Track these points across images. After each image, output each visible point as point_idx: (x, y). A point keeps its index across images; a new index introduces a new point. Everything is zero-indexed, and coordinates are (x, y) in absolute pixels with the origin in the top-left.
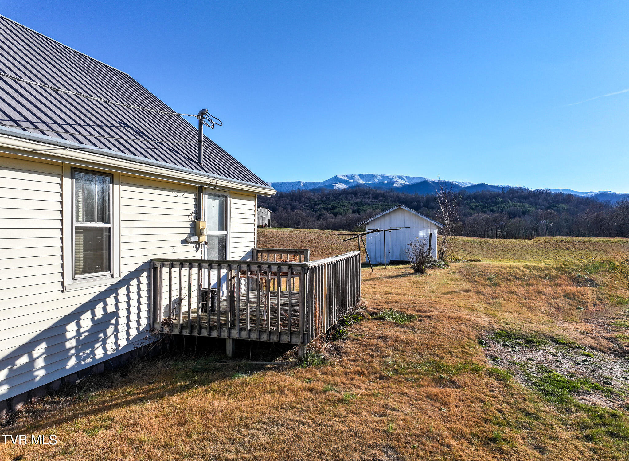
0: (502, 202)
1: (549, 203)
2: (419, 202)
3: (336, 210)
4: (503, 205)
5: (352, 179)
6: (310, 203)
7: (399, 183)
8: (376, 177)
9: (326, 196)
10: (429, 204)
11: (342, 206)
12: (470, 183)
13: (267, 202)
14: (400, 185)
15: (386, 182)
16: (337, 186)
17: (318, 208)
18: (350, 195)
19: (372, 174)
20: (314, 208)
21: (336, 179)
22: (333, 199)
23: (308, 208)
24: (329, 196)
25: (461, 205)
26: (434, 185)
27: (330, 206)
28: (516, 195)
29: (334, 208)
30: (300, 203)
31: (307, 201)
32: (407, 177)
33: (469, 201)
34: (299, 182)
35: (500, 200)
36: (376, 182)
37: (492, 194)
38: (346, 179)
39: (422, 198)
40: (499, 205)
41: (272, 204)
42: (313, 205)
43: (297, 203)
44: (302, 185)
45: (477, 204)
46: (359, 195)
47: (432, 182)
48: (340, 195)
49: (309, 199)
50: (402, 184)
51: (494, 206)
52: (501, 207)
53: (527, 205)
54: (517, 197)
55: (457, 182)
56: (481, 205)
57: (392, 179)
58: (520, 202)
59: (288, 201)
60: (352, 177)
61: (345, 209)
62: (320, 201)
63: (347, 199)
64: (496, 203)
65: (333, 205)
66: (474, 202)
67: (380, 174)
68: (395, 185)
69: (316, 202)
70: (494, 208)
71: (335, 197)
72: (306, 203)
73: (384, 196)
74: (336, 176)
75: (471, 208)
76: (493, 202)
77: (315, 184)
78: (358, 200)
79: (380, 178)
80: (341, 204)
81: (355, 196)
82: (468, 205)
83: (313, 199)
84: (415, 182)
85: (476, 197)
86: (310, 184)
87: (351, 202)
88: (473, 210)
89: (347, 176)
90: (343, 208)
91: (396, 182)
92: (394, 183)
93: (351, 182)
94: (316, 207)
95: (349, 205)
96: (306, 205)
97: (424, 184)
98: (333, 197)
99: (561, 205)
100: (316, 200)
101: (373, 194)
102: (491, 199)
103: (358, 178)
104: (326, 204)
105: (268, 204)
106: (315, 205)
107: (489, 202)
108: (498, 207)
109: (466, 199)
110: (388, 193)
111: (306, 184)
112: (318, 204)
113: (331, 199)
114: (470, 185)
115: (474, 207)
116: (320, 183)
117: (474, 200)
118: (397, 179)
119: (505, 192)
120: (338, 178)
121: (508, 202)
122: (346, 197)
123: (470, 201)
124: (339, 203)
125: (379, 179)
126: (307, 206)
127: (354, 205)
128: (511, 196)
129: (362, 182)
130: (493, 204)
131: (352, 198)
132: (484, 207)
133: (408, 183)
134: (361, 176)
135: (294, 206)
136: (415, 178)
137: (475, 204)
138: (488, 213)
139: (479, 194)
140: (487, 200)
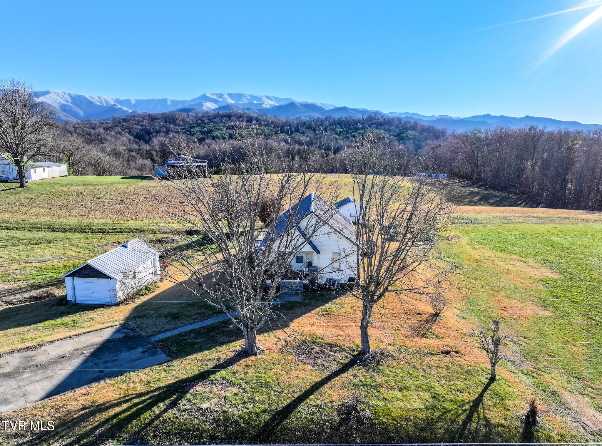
0: (362, 128)
1: (399, 130)
2: (290, 125)
3: (213, 134)
4: (363, 131)
5: (221, 98)
6: (185, 125)
7: (267, 104)
8: (245, 96)
9: (200, 119)
10: (299, 129)
11: (219, 129)
12: (333, 106)
13: (140, 124)
14: (270, 106)
15: (255, 102)
16: (206, 105)
17: (194, 131)
18: (224, 118)
19: (241, 94)
20: (190, 132)
21: (205, 98)
22: (208, 122)
23: (184, 131)
24: (204, 119)
25: (328, 130)
26: (301, 107)
27: (206, 129)
28: (374, 121)
29: (210, 131)
30: (175, 126)
31: (182, 123)
32: (276, 98)
34: (165, 100)
35: (361, 126)
36: (246, 101)
37: (354, 120)
38: (215, 97)
39: (293, 122)
40: (360, 131)
41: (145, 126)
42: (189, 128)
43: (172, 126)
44: (169, 103)
45: (341, 130)
46: (233, 118)
47: (299, 103)
48: (215, 118)
49: (184, 121)
50: (271, 105)
51: (356, 132)
52: (362, 133)
53: (382, 131)
54: (375, 124)
55: (322, 104)
56: (345, 131)
57: (260, 99)
58: (377, 128)
59: (162, 123)
60: (221, 96)
61: (222, 132)
62: (195, 124)
63: (222, 122)
64: (357, 129)
65: (209, 128)
66: (338, 128)
67: (249, 94)
68: (264, 106)
69: (191, 124)
71: (210, 120)
72: (182, 126)
73: (257, 120)
74: (204, 95)
75: (337, 134)
76: (355, 128)
77: (183, 102)
78: (233, 124)
79: (249, 97)
80: (217, 127)
81: (230, 119)
82: (334, 130)
83: (188, 122)
84: (284, 103)
85: (340, 123)
86: (178, 102)
87: (227, 125)
88: (338, 135)
89: (216, 95)
90: (219, 131)
91: (265, 103)
92: (263, 104)
93: (220, 101)
94: (192, 130)
95: (225, 129)
96: (181, 127)
97: (292, 106)
98: (208, 119)
99: (409, 131)
100: (191, 122)
101: (247, 118)
102: (353, 125)
103: (227, 97)
104: (202, 127)
105: (142, 126)
106: (191, 128)
107: (352, 128)
108: (359, 133)
109: (332, 125)
110: (261, 117)
111: (173, 102)
112: (194, 127)
113: (206, 121)
114: (333, 108)
115: (339, 132)
116: (187, 101)
117: (338, 126)
118: (265, 99)
119: (365, 118)
120: (207, 97)
121: (367, 128)
122: (221, 120)
123: (336, 126)
124: (214, 126)
125: (247, 99)
126: (182, 129)
127: (230, 129)
128: (370, 123)
129: (231, 101)
130: (355, 130)
131: (227, 121)
132: (348, 133)
133: (276, 104)
134: (230, 95)
135: (169, 129)
136: (282, 99)
137: (339, 130)
138: (351, 138)
139: (343, 120)
140: (350, 126)
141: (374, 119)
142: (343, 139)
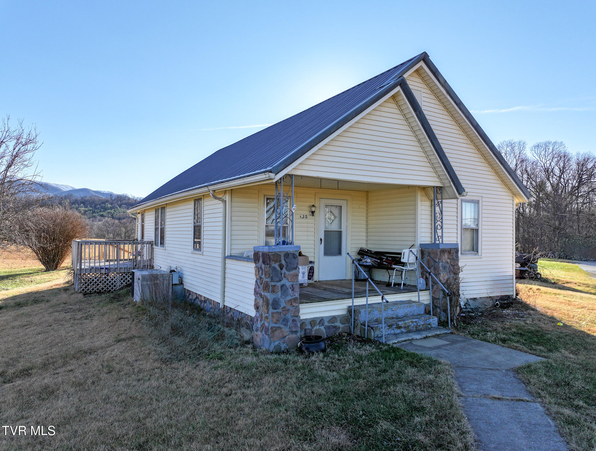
0: (111, 208)
4: (112, 211)
12: (71, 187)
28: (124, 202)
33: (77, 206)
35: (109, 206)
37: (100, 200)
40: (109, 211)
45: (86, 209)
51: (104, 211)
52: (111, 213)
54: (125, 204)
56: (90, 210)
58: (127, 209)
64: (105, 209)
66: (82, 207)
70: (104, 213)
76: (102, 208)
85: (84, 202)
102: (100, 205)
107: (99, 208)
108: (108, 213)
109: (73, 203)
117: (82, 205)
119: (113, 198)
121: (117, 208)
123: (79, 205)
128: (119, 202)
130: (102, 210)
132: (94, 212)
137: (83, 209)
138: (99, 217)
139: (87, 199)
140: (96, 205)
141: (125, 199)
142: (89, 218)
